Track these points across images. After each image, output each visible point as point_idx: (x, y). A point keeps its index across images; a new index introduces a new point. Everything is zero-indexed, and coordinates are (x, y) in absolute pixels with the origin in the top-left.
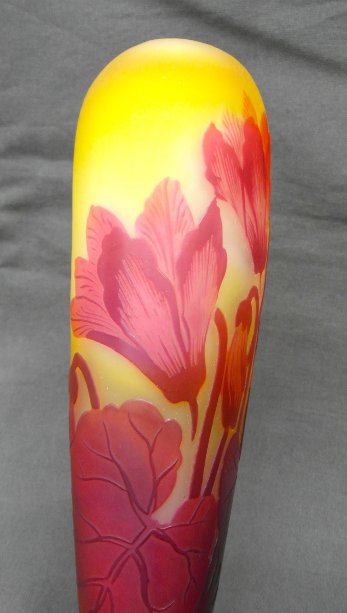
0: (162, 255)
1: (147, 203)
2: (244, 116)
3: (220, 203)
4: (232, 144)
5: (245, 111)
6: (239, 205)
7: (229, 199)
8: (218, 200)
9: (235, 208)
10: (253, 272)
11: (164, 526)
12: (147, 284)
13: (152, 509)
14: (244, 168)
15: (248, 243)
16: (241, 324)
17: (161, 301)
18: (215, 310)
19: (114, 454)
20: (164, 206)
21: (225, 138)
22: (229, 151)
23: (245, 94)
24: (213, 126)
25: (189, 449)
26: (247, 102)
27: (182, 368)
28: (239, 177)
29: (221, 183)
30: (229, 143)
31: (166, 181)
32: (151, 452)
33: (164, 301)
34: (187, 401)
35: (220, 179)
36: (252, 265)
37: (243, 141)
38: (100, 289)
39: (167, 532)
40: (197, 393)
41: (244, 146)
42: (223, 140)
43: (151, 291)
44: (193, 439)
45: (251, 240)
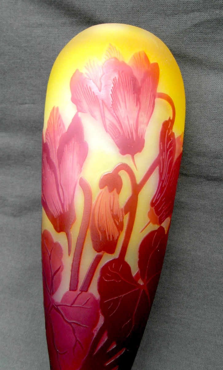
1: (48, 122)
4: (90, 78)
5: (107, 55)
7: (87, 111)
8: (79, 113)
10: (120, 154)
11: (57, 303)
13: (52, 293)
15: (110, 136)
18: (79, 179)
21: (85, 75)
23: (111, 45)
24: (77, 71)
26: (112, 49)
27: (61, 213)
29: (81, 103)
31: (54, 109)
33: (53, 175)
34: (65, 232)
36: (118, 150)
39: (59, 307)
44: (69, 255)
45: (112, 134)
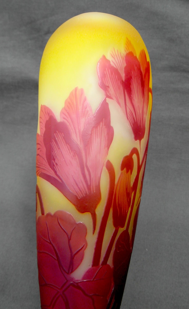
0: (74, 131)
1: (66, 102)
2: (125, 51)
3: (108, 100)
4: (117, 67)
5: (126, 48)
6: (122, 101)
7: (114, 98)
8: (107, 99)
9: (119, 103)
10: (134, 140)
11: (77, 281)
12: (66, 146)
13: (70, 271)
14: (125, 80)
15: (129, 123)
16: (125, 169)
17: (74, 156)
18: (106, 161)
19: (51, 240)
20: (75, 103)
21: (112, 63)
22: (115, 71)
23: (127, 39)
24: (104, 57)
25: (91, 239)
26: (128, 43)
27: (86, 194)
28: (121, 86)
29: (109, 89)
30: (114, 66)
31: (76, 89)
32: (69, 240)
33: (75, 156)
34: (90, 212)
35: (108, 87)
36: (133, 136)
37: (125, 65)
38: (44, 150)
39: (79, 284)
40: (96, 207)
41: (126, 68)
42: (110, 64)
43: (68, 151)
44: (93, 233)
45: (131, 122)
